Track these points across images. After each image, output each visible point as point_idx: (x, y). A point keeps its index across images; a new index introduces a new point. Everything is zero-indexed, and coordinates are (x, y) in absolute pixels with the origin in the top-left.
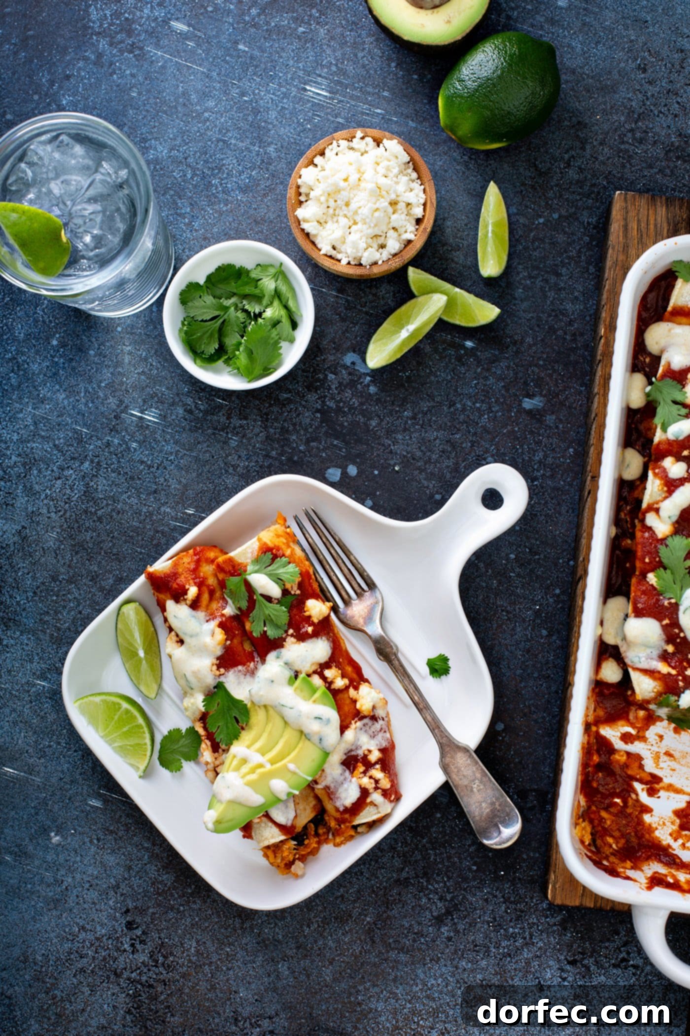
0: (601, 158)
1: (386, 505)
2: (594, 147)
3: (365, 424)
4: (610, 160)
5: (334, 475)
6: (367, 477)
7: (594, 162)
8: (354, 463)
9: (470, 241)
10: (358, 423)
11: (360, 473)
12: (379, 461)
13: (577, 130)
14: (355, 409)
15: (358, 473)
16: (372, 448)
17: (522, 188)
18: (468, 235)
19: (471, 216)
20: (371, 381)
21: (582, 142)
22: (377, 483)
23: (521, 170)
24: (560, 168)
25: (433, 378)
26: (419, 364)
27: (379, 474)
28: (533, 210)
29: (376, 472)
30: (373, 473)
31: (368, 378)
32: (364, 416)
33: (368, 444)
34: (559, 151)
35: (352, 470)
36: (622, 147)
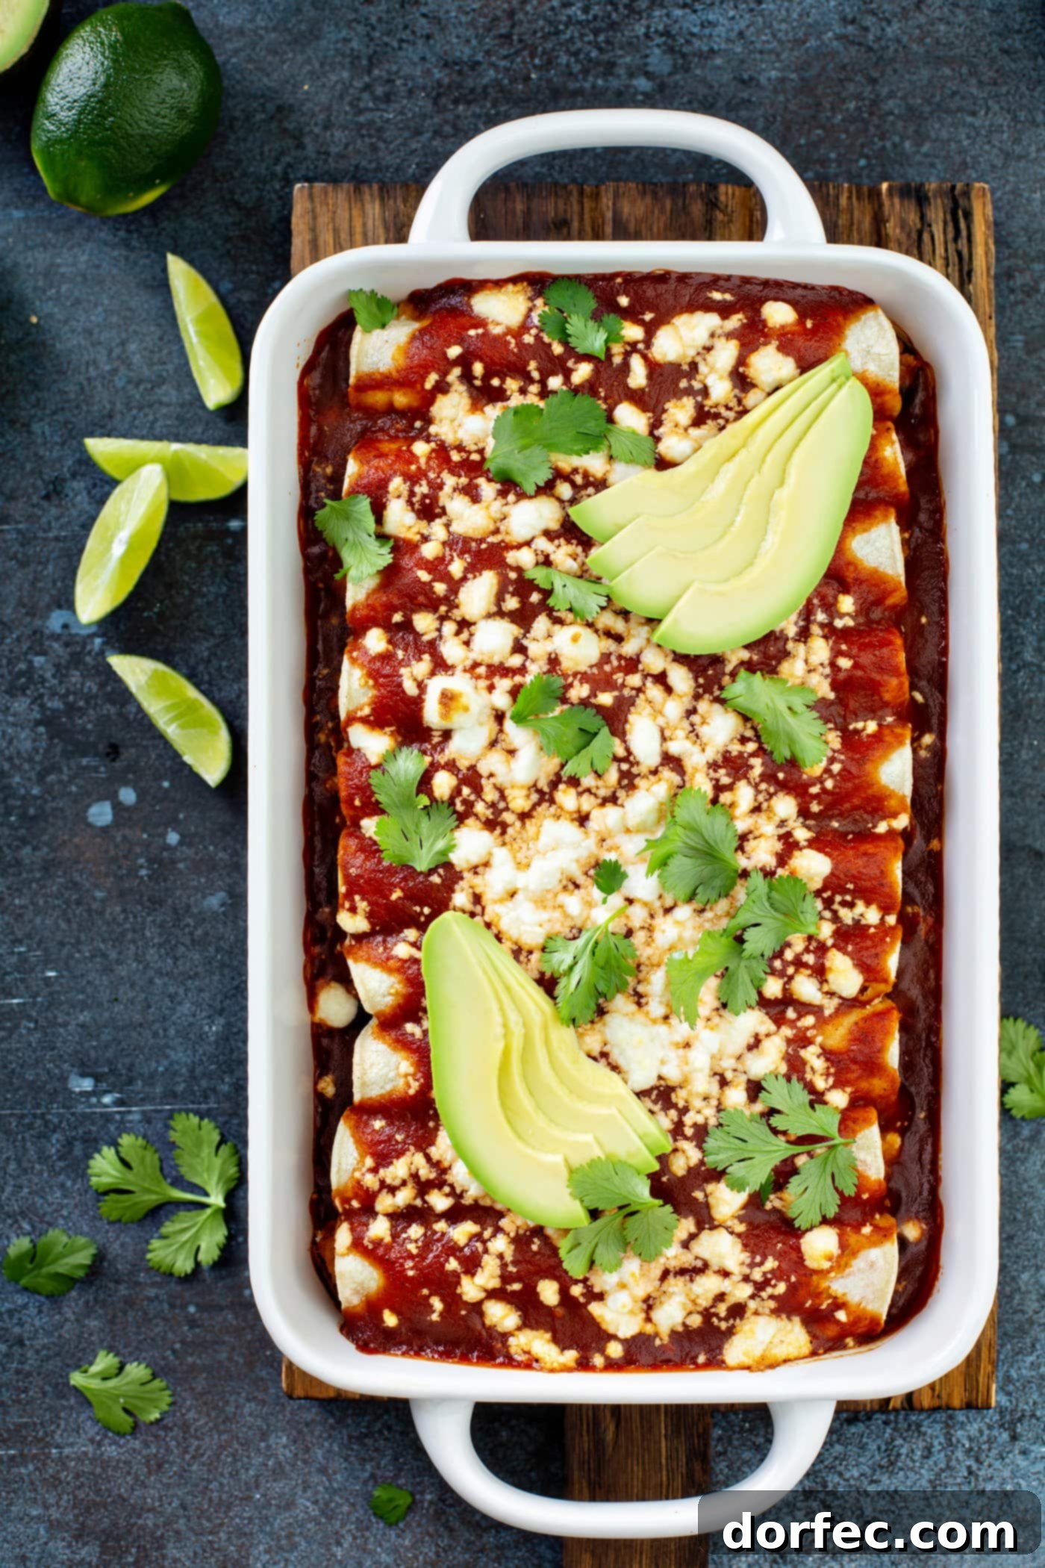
0: (334, 150)
1: (200, 830)
2: (317, 136)
3: (121, 715)
4: (351, 148)
5: (101, 814)
6: (154, 798)
7: (325, 161)
8: (126, 783)
9: (176, 361)
10: (108, 717)
11: (141, 795)
12: (163, 765)
13: (280, 121)
14: (96, 696)
15: (138, 796)
16: (146, 747)
17: (228, 246)
18: (170, 353)
19: (163, 321)
20: (104, 643)
21: (295, 137)
22: (173, 801)
23: (216, 218)
24: (276, 192)
25: (199, 601)
26: (169, 586)
27: (172, 785)
28: (258, 273)
29: (166, 784)
30: (160, 787)
31: (98, 641)
32: (113, 703)
33: (137, 746)
34: (264, 165)
35: (128, 796)
36: (362, 119)
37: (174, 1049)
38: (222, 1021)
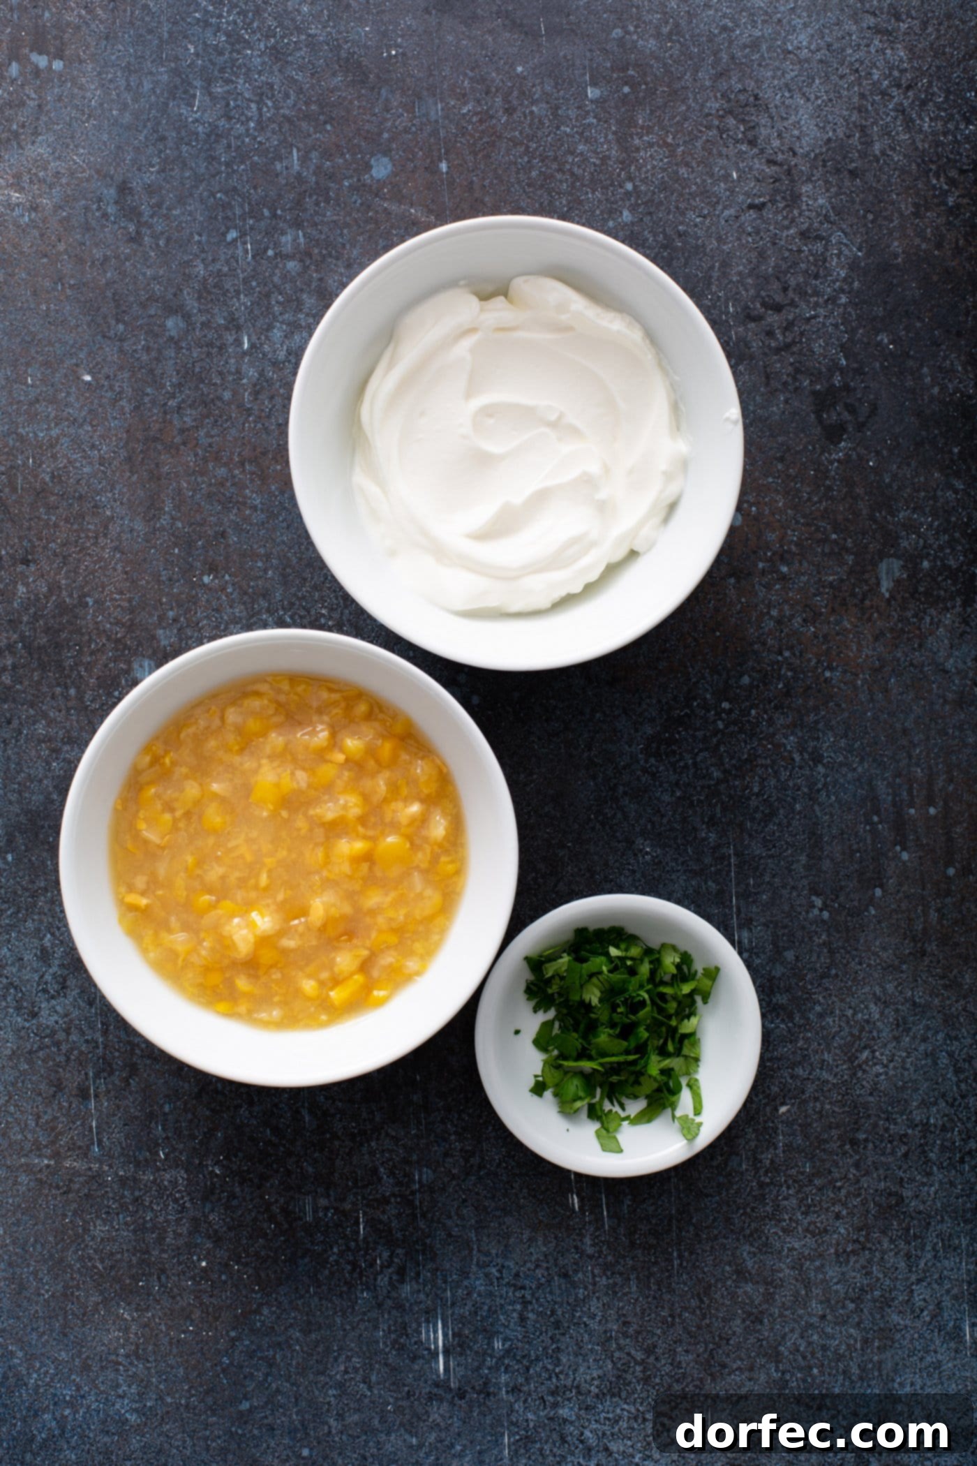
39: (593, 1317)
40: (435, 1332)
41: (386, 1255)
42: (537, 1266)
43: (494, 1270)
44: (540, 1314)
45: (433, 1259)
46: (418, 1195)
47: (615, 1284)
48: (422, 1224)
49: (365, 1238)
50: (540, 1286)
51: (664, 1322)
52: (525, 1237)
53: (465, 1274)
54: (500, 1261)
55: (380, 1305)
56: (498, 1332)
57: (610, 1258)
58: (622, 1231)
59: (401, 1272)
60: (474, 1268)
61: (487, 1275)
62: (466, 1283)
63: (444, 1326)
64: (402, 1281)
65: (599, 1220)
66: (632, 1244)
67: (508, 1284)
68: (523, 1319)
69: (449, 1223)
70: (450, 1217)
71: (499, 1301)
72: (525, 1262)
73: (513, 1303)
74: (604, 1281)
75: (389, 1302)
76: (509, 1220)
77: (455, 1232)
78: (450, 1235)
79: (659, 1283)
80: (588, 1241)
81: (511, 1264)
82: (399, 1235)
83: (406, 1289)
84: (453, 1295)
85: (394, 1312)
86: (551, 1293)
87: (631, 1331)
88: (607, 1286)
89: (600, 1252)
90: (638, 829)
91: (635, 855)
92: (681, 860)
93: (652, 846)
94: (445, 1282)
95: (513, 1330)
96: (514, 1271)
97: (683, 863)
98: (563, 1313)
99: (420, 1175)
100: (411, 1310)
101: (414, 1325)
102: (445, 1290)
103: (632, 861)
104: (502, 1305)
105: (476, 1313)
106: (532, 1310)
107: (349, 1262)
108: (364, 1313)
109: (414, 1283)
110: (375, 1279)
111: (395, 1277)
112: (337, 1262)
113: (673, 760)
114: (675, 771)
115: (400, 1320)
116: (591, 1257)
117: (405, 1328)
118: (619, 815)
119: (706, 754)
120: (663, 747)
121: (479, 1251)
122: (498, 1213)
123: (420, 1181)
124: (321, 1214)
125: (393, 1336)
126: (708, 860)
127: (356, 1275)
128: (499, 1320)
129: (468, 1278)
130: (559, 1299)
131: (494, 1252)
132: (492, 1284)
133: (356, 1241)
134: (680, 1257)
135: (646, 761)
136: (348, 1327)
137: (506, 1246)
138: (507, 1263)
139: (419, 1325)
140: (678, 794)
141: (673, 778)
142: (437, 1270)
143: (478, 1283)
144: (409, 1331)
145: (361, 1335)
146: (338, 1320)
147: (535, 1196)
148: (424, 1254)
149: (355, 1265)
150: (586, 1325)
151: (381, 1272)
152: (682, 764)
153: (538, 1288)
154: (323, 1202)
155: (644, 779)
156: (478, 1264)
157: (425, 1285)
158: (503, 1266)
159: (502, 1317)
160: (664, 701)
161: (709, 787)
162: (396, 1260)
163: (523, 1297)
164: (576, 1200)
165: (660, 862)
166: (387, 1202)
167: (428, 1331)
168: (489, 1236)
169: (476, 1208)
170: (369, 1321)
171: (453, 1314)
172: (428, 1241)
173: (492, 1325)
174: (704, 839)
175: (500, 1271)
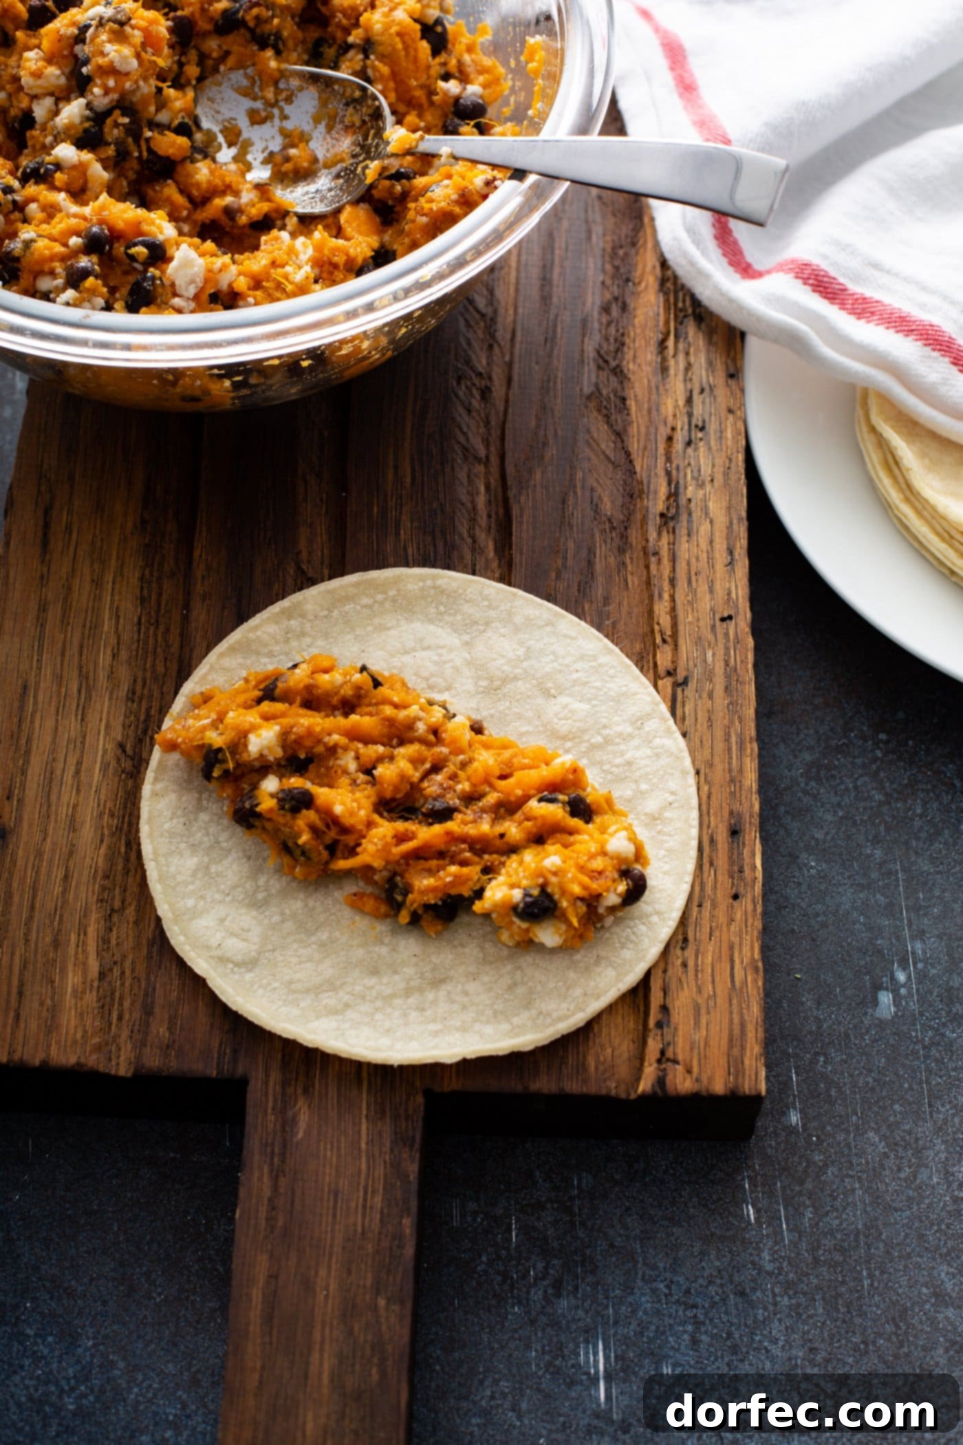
37: (838, 905)
38: (804, 856)
39: (775, 1341)
40: (596, 1354)
41: (540, 1265)
42: (710, 1283)
43: (661, 1286)
44: (713, 1336)
45: (593, 1272)
46: (577, 1202)
47: (799, 1305)
48: (581, 1234)
49: (518, 1246)
50: (714, 1305)
51: (856, 1349)
52: (696, 1250)
53: (628, 1289)
54: (668, 1275)
55: (533, 1322)
56: (666, 1357)
57: (791, 1276)
58: (804, 1245)
59: (558, 1285)
60: (639, 1283)
61: (654, 1291)
62: (630, 1299)
63: (606, 1348)
64: (558, 1295)
65: (778, 1233)
66: (816, 1261)
67: (678, 1302)
68: (695, 1342)
69: (611, 1232)
70: (613, 1226)
71: (667, 1321)
72: (697, 1278)
73: (683, 1323)
74: (786, 1301)
75: (544, 1319)
76: (677, 1231)
77: (618, 1241)
78: (612, 1246)
79: (848, 1305)
80: (766, 1256)
81: (681, 1279)
82: (555, 1244)
83: (564, 1303)
84: (616, 1312)
85: (549, 1330)
86: (726, 1313)
87: (819, 1358)
88: (790, 1307)
89: (780, 1268)
90: (801, 845)
91: (800, 869)
92: (847, 874)
93: (817, 861)
94: (607, 1298)
95: (684, 1355)
96: (684, 1287)
97: (849, 877)
98: (741, 1336)
99: (580, 1180)
100: (568, 1328)
101: (571, 1346)
102: (607, 1307)
103: (797, 874)
104: (671, 1326)
105: (642, 1334)
106: (706, 1332)
107: (498, 1273)
108: (515, 1331)
109: (571, 1297)
110: (528, 1293)
111: (550, 1291)
112: (486, 1272)
113: (833, 783)
114: (836, 793)
115: (555, 1340)
116: (770, 1274)
117: (561, 1349)
118: (782, 832)
119: (866, 779)
120: (823, 772)
121: (645, 1264)
122: (665, 1223)
123: (579, 1187)
124: (469, 1219)
125: (547, 1357)
126: (874, 875)
127: (506, 1287)
128: (667, 1341)
129: (632, 1293)
130: (735, 1321)
131: (661, 1265)
132: (659, 1301)
133: (508, 1249)
134: (870, 1276)
135: (807, 784)
136: (496, 1346)
137: (675, 1259)
138: (675, 1279)
139: (578, 1346)
140: (841, 814)
141: (835, 800)
142: (598, 1283)
143: (643, 1299)
144: (566, 1352)
145: (510, 1355)
146: (485, 1337)
147: (705, 1206)
148: (583, 1266)
149: (505, 1276)
150: (767, 1351)
151: (535, 1284)
152: (843, 787)
153: (712, 1307)
154: (472, 1206)
155: (805, 800)
156: (643, 1279)
157: (584, 1301)
158: (672, 1282)
159: (671, 1339)
160: (821, 731)
161: (871, 808)
162: (552, 1272)
163: (695, 1316)
164: (751, 1211)
165: (826, 876)
166: (543, 1208)
167: (587, 1354)
168: (655, 1248)
169: (641, 1217)
170: (520, 1339)
171: (615, 1334)
172: (588, 1252)
173: (660, 1347)
174: (868, 856)
175: (668, 1287)
